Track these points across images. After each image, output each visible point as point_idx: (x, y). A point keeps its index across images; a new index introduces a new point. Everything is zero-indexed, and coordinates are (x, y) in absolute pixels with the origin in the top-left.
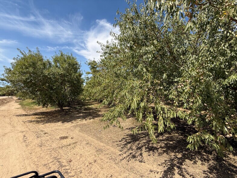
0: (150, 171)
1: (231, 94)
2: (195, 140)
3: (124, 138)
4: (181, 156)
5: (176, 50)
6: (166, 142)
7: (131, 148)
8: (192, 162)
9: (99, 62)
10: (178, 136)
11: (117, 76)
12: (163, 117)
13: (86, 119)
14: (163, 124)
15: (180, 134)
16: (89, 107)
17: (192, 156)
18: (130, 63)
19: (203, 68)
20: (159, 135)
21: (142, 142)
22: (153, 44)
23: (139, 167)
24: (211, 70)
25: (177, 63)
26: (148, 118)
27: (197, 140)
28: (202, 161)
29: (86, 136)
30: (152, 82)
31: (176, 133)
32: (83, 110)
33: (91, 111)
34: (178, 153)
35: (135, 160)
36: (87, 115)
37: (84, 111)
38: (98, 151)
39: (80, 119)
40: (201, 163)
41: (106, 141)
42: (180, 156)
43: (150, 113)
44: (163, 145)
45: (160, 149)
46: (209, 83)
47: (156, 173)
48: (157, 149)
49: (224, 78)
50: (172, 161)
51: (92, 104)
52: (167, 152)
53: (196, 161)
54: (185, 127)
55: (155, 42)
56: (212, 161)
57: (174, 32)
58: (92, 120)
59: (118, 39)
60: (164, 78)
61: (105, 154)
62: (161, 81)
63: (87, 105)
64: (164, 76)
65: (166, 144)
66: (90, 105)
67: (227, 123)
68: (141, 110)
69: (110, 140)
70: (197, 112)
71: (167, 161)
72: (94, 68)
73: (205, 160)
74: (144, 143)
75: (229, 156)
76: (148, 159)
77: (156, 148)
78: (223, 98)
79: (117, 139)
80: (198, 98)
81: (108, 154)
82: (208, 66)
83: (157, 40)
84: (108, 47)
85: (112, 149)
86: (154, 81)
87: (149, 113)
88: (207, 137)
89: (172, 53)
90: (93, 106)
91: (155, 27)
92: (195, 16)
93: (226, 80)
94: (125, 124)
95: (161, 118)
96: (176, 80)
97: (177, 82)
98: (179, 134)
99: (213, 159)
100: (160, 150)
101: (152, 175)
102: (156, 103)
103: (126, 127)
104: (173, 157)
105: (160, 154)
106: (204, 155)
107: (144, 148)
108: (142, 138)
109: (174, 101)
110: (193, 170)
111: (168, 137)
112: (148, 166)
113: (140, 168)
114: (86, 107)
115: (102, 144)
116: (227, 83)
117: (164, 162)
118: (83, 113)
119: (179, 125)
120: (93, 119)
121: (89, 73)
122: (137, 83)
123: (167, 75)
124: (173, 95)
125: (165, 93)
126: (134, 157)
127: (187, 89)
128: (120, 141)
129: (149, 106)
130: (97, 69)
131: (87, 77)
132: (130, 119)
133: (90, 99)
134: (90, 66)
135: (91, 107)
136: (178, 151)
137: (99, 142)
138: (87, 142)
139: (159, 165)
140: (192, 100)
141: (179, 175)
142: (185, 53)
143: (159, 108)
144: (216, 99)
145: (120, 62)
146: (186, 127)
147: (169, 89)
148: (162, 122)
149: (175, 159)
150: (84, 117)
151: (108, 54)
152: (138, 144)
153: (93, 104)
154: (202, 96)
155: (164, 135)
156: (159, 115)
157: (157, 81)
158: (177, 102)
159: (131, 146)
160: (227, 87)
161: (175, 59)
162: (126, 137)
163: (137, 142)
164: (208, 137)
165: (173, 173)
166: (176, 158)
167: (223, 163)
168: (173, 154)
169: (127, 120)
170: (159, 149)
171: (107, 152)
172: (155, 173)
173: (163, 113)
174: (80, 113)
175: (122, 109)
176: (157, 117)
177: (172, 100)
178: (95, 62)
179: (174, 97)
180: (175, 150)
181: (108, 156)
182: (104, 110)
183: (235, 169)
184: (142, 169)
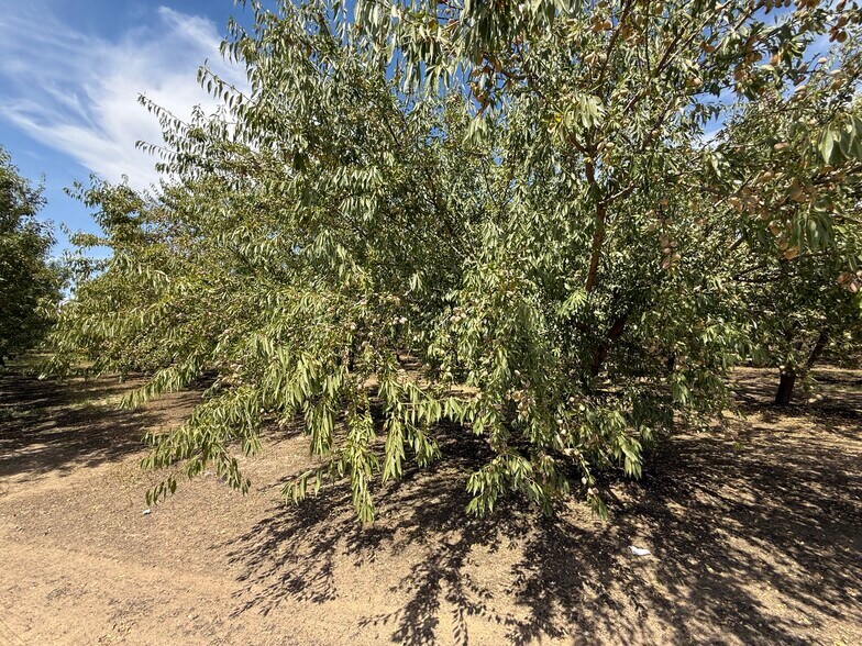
0: (361, 624)
1: (573, 342)
2: (489, 482)
3: (266, 521)
4: (459, 538)
5: (454, 202)
6: (418, 504)
7: (290, 556)
8: (488, 548)
9: (155, 198)
10: (456, 474)
11: (246, 267)
12: (403, 421)
13: (64, 469)
14: (401, 448)
15: (462, 468)
16: (95, 403)
17: (490, 527)
18: (297, 217)
19: (516, 266)
20: (401, 482)
21: (339, 520)
22: (380, 163)
23: (318, 623)
24: (533, 273)
25: (458, 244)
26: (354, 431)
27: (493, 480)
28: (511, 537)
29: (56, 553)
30: (373, 300)
31: (451, 466)
32: (53, 423)
33: (105, 424)
34: (451, 532)
35: (300, 599)
36: (77, 447)
37: (58, 430)
38: (121, 613)
39: (21, 476)
40: (509, 543)
41: (178, 552)
42: (455, 537)
43: (361, 412)
44: (411, 514)
45: (399, 531)
46: (525, 311)
47: (381, 623)
48: (388, 533)
49: (563, 299)
50: (434, 563)
51: (111, 391)
52: (421, 535)
53: (497, 542)
54: (477, 444)
55: (390, 158)
56: (534, 531)
57: (449, 142)
58: (105, 467)
59: (241, 111)
60: (413, 288)
61: (162, 619)
62: (402, 298)
63: (80, 398)
64: (415, 281)
65: (419, 510)
66: (96, 395)
67: (560, 421)
68: (328, 403)
69: (197, 546)
70: (496, 397)
71: (420, 568)
72: (126, 220)
73: (518, 530)
74: (346, 522)
75: (568, 504)
76: (356, 581)
77: (387, 531)
78: (557, 351)
79: (232, 534)
80: (500, 353)
81: (177, 613)
82: (527, 261)
83: (396, 156)
84: (198, 136)
85: (206, 583)
86: (381, 297)
87: (359, 411)
88: (515, 466)
89: (441, 208)
90: (115, 399)
91: (391, 107)
92: (493, 104)
93: (565, 305)
94: (274, 463)
95: (397, 426)
96: (449, 297)
97: (452, 304)
98: (458, 468)
99: (536, 525)
100: (398, 537)
101: (368, 633)
102: (383, 375)
103: (283, 475)
104: (438, 546)
105: (397, 549)
106: (516, 518)
107: (342, 542)
108: (339, 504)
109: (442, 366)
110: (490, 572)
111: (426, 484)
112: (354, 606)
113: (323, 624)
114: (73, 406)
115: (151, 574)
116: (566, 313)
117: (409, 572)
118: (46, 439)
119: (459, 439)
120: (113, 459)
121: (92, 242)
122: (314, 299)
123: (424, 279)
124: (440, 346)
125: (415, 339)
126: (297, 585)
127: (474, 325)
128: (246, 538)
129: (360, 387)
130: (144, 227)
131: (78, 257)
132: (300, 438)
133: (97, 369)
134: (99, 208)
135: (104, 403)
136: (454, 523)
137: (137, 568)
138: (60, 585)
139: (393, 589)
140: (487, 361)
141: (450, 604)
142: (479, 216)
143: (394, 393)
144: (541, 356)
145: (254, 211)
146: (479, 444)
147: (430, 326)
148: (399, 439)
149: (443, 553)
150: (52, 461)
151: (200, 164)
152: (323, 532)
153: (122, 391)
154: (509, 348)
155: (415, 480)
156: (390, 416)
157: (389, 298)
158: (449, 368)
159: (293, 546)
160: (567, 322)
161: (451, 229)
162: (278, 512)
163: (320, 526)
164: (518, 465)
165: (434, 601)
166: (445, 550)
167: (556, 527)
168: (439, 536)
169: (286, 445)
170: (394, 531)
171: (174, 606)
172: (376, 623)
173: (404, 408)
174: (29, 441)
175: (246, 404)
176: (386, 426)
177: (436, 362)
178: (131, 193)
179: (443, 352)
180: (445, 521)
181: (179, 621)
182: (181, 412)
183: (577, 538)
184: (330, 626)
